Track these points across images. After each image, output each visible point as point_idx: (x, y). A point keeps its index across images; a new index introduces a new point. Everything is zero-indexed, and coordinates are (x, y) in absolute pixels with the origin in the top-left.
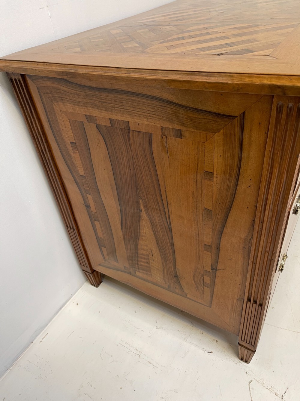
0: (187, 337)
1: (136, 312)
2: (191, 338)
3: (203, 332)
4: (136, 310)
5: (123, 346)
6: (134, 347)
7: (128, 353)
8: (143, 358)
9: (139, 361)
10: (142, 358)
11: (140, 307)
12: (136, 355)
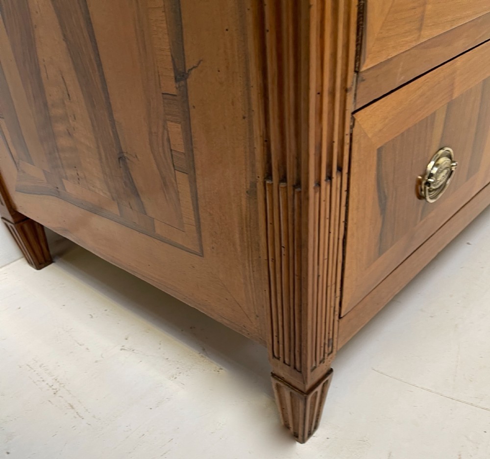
0: (180, 373)
1: (92, 317)
2: (187, 375)
3: (221, 369)
4: (94, 314)
5: (33, 369)
6: (54, 376)
7: (34, 382)
8: (62, 397)
9: (50, 401)
10: (60, 396)
11: (106, 310)
12: (50, 389)
